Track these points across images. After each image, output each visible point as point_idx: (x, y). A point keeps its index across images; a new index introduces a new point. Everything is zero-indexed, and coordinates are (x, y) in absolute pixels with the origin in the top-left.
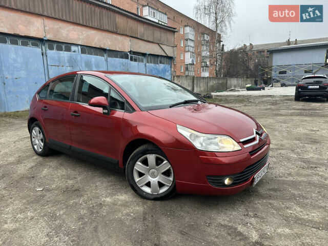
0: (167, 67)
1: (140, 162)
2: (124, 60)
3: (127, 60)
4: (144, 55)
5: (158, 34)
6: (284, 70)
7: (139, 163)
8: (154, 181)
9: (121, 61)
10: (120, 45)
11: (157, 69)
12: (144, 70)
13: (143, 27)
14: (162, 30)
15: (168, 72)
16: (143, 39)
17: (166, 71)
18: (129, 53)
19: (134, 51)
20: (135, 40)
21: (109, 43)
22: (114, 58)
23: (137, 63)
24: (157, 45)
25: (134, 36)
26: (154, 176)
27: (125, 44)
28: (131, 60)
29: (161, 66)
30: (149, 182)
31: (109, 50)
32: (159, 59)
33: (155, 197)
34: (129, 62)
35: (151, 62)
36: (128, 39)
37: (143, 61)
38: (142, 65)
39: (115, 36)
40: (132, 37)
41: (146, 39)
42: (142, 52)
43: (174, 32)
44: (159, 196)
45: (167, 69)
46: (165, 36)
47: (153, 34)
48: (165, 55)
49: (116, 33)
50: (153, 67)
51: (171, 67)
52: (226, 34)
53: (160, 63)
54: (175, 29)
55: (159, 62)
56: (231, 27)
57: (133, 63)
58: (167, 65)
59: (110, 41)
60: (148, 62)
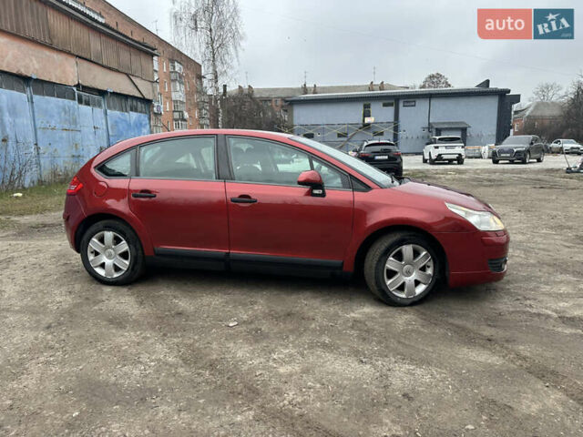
0: (144, 118)
1: (393, 257)
2: (66, 101)
3: (72, 102)
4: (102, 93)
5: (125, 56)
6: (311, 132)
7: (391, 259)
8: (410, 280)
9: (61, 104)
10: (58, 72)
11: (125, 121)
12: (104, 121)
13: (98, 39)
14: (132, 50)
15: (144, 126)
16: (100, 62)
17: (141, 124)
18: (75, 89)
19: (84, 84)
20: (86, 64)
21: (37, 66)
22: (47, 97)
23: (89, 108)
24: (125, 77)
25: (84, 55)
26: (409, 273)
27: (67, 71)
28: (80, 101)
29: (134, 115)
30: (404, 283)
31: (37, 81)
32: (129, 102)
33: (410, 301)
34: (76, 107)
35: (115, 109)
36: (72, 61)
37: (100, 106)
38: (99, 112)
39: (47, 53)
40: (80, 57)
41: (105, 63)
42: (99, 88)
43: (153, 55)
44: (416, 300)
45: (144, 123)
46: (137, 62)
47: (118, 56)
48: (139, 95)
49: (50, 47)
50: (119, 118)
51: (150, 119)
52: (232, 68)
53: (132, 110)
54: (154, 50)
55: (129, 109)
56: (237, 56)
57: (84, 108)
58: (142, 115)
59: (39, 62)
60: (109, 108)
